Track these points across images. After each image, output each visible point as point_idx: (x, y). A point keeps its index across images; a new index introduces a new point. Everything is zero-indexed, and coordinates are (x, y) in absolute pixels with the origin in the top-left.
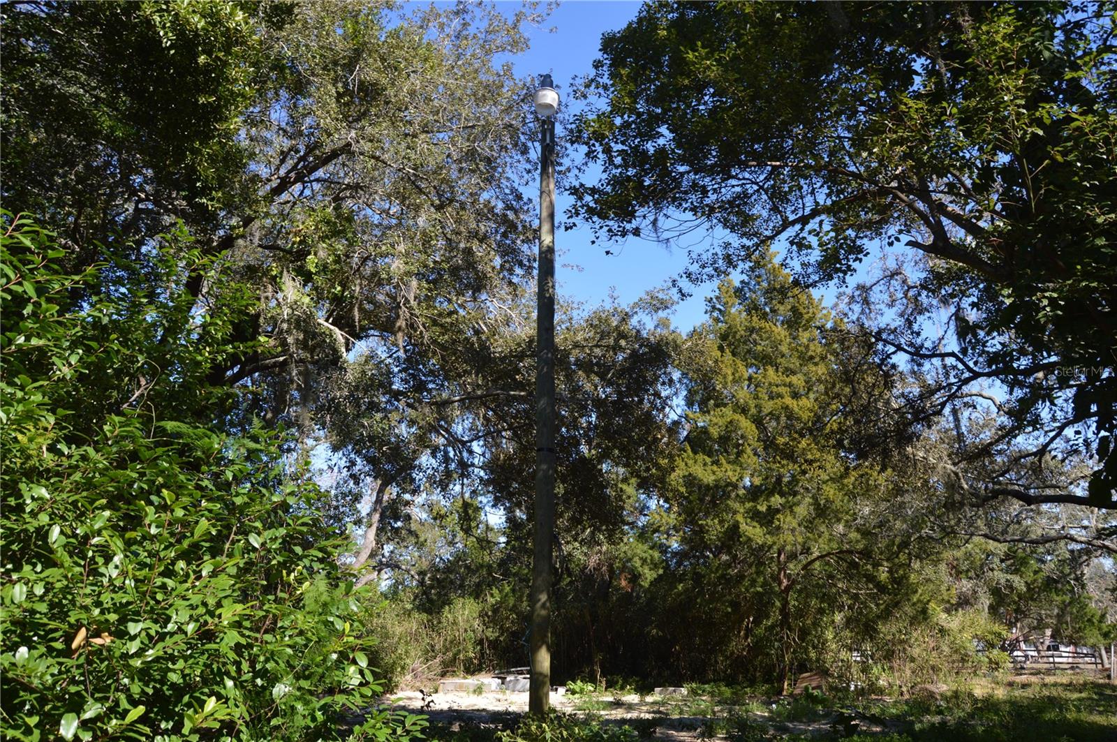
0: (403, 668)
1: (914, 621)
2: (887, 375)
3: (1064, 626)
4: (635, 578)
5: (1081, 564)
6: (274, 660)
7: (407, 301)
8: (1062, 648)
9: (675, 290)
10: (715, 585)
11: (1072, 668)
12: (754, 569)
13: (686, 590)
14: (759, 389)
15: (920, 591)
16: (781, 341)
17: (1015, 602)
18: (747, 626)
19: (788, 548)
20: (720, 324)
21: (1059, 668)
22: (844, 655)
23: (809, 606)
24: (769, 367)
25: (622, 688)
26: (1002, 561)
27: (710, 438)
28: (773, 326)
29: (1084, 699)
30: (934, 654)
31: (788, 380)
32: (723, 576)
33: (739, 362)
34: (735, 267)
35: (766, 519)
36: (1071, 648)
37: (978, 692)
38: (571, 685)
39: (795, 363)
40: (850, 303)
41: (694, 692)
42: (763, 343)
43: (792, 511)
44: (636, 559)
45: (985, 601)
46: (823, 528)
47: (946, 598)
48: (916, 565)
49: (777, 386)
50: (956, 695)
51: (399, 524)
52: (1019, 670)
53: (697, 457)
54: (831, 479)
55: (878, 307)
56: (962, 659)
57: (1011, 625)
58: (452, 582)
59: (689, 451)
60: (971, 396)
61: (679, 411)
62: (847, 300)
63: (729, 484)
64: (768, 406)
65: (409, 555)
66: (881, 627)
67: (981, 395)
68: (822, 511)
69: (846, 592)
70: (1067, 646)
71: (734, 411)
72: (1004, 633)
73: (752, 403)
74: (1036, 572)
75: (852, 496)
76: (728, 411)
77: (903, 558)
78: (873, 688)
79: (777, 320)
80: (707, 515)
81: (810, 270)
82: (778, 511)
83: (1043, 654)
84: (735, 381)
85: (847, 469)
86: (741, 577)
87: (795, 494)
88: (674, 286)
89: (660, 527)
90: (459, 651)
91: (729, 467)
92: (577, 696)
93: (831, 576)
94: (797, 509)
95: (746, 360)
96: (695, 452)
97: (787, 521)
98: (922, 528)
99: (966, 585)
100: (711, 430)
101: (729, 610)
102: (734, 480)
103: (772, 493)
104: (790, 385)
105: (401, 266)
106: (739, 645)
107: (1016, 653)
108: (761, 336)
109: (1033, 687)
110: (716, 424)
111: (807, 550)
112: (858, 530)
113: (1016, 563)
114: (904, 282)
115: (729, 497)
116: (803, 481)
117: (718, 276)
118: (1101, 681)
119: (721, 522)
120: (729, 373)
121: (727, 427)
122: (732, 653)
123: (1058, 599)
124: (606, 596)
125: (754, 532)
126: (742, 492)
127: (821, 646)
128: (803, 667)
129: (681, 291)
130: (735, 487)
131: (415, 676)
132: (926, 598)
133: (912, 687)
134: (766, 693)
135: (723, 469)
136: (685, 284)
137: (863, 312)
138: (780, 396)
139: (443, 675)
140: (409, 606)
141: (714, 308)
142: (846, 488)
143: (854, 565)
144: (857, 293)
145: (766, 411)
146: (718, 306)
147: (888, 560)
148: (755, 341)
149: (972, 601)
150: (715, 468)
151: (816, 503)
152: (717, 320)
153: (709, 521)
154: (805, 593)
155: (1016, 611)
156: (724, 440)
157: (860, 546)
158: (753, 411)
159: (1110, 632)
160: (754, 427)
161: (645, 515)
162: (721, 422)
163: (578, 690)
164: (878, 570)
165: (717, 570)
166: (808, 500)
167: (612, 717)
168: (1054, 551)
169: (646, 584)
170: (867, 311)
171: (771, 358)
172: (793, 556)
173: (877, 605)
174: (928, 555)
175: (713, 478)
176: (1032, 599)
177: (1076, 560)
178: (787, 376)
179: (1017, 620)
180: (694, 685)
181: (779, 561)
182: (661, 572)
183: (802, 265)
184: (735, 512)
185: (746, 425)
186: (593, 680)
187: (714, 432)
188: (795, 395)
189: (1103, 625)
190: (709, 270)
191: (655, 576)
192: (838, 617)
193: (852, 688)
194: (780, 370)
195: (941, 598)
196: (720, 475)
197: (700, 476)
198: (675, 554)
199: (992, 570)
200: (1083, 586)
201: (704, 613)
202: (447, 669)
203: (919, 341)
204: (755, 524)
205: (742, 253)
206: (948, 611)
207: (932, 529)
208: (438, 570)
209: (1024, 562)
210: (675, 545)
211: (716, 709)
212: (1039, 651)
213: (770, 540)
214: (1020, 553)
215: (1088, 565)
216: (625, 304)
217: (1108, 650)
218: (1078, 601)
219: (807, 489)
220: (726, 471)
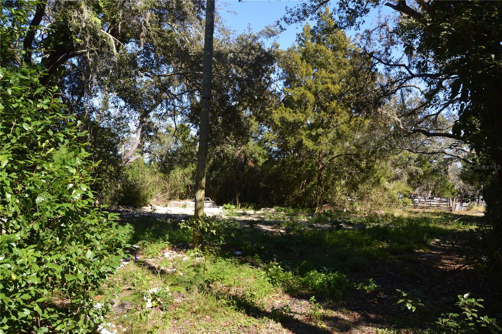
0: (151, 196)
1: (374, 185)
2: (373, 74)
3: (437, 190)
4: (255, 161)
5: (448, 164)
6: (34, 185)
7: (145, 23)
8: (435, 198)
9: (278, 26)
10: (291, 167)
11: (437, 206)
12: (308, 160)
13: (278, 168)
14: (317, 79)
15: (378, 172)
16: (330, 57)
17: (418, 179)
18: (303, 184)
19: (324, 151)
20: (302, 47)
21: (432, 206)
22: (343, 197)
23: (330, 176)
24: (322, 69)
25: (247, 208)
26: (415, 162)
27: (293, 101)
28: (326, 49)
29: (439, 219)
30: (381, 199)
31: (331, 76)
32: (294, 162)
33: (309, 66)
34: (307, 16)
35: (315, 139)
36: (438, 199)
37: (396, 215)
38: (225, 206)
39: (335, 68)
40: (361, 39)
41: (277, 211)
42: (322, 58)
43: (326, 136)
44: (256, 153)
45: (406, 178)
46: (340, 143)
47: (389, 176)
48: (378, 161)
49: (326, 78)
50: (387, 215)
51: (152, 134)
52: (415, 207)
53: (286, 109)
54: (345, 122)
55: (374, 41)
56: (392, 201)
57: (415, 188)
58: (175, 160)
59: (283, 106)
60: (410, 86)
61: (281, 88)
62: (360, 37)
63: (300, 122)
64: (321, 87)
65: (156, 148)
66: (360, 186)
67: (415, 87)
68: (340, 136)
69: (347, 171)
70: (437, 197)
71: (305, 89)
72: (411, 191)
73: (314, 86)
74: (428, 167)
75: (354, 130)
76: (302, 89)
77: (373, 158)
78: (354, 212)
79: (329, 47)
80: (289, 135)
81: (343, 20)
82: (320, 135)
83: (427, 200)
84: (307, 75)
85: (351, 117)
86: (302, 163)
87: (329, 128)
88: (278, 24)
89: (268, 140)
90: (177, 190)
91: (300, 114)
92: (227, 210)
93: (341, 165)
94: (329, 135)
95: (313, 65)
96: (286, 107)
97: (324, 140)
98: (382, 145)
99: (398, 171)
100: (294, 97)
101: (296, 177)
102: (302, 120)
103: (318, 127)
104: (332, 78)
105: (142, 5)
106: (298, 192)
107: (415, 200)
108: (320, 54)
109: (420, 213)
110: (297, 95)
111: (331, 153)
112: (355, 145)
113: (420, 162)
114: (387, 30)
115: (299, 128)
116: (333, 121)
117: (300, 20)
118: (447, 212)
119: (295, 139)
120: (305, 71)
121: (301, 96)
122: (296, 195)
123: (436, 178)
124: (243, 169)
125: (309, 144)
126: (305, 126)
127: (334, 194)
128: (325, 202)
129: (281, 27)
130: (303, 123)
131: (158, 200)
132: (380, 176)
133: (369, 212)
134: (308, 212)
135: (298, 115)
136: (283, 23)
137: (367, 44)
138: (326, 83)
139: (170, 199)
140: (156, 170)
141: (300, 39)
142: (351, 127)
143: (351, 160)
144: (365, 34)
145: (319, 90)
146: (302, 38)
147: (366, 159)
148: (318, 56)
149: (400, 177)
150: (294, 114)
151: (338, 133)
152: (301, 45)
153: (290, 138)
154: (329, 171)
155: (418, 183)
156: (300, 102)
157: (354, 152)
158: (314, 89)
159: (455, 193)
160: (313, 96)
161: (262, 134)
162: (299, 93)
163: (228, 208)
164: (361, 163)
165: (292, 160)
166: (334, 131)
167: (240, 219)
168: (438, 158)
169: (260, 164)
170: (369, 43)
171: (324, 65)
172: (325, 155)
173: (359, 177)
174: (383, 157)
175: (293, 119)
176: (425, 178)
177: (446, 162)
178: (331, 74)
179: (418, 186)
180: (278, 208)
181: (319, 157)
182: (267, 159)
183: (339, 17)
184: (301, 135)
185: (310, 97)
186: (235, 204)
187: (295, 98)
188: (334, 83)
189: (453, 190)
190: (295, 17)
191: (264, 161)
192: (343, 182)
193: (345, 211)
194: (328, 71)
195: (386, 175)
196: (296, 118)
197: (287, 118)
198: (274, 152)
199: (410, 165)
200: (447, 173)
201: (285, 178)
202: (172, 197)
203: (389, 58)
204: (310, 140)
205: (312, 9)
206: (389, 181)
207: (386, 146)
208: (169, 155)
209: (424, 162)
210: (275, 148)
211: (286, 217)
212: (425, 199)
213: (316, 147)
214: (423, 159)
215: (451, 165)
216: (255, 32)
217: (453, 200)
218: (444, 180)
219: (334, 126)
220: (299, 116)
